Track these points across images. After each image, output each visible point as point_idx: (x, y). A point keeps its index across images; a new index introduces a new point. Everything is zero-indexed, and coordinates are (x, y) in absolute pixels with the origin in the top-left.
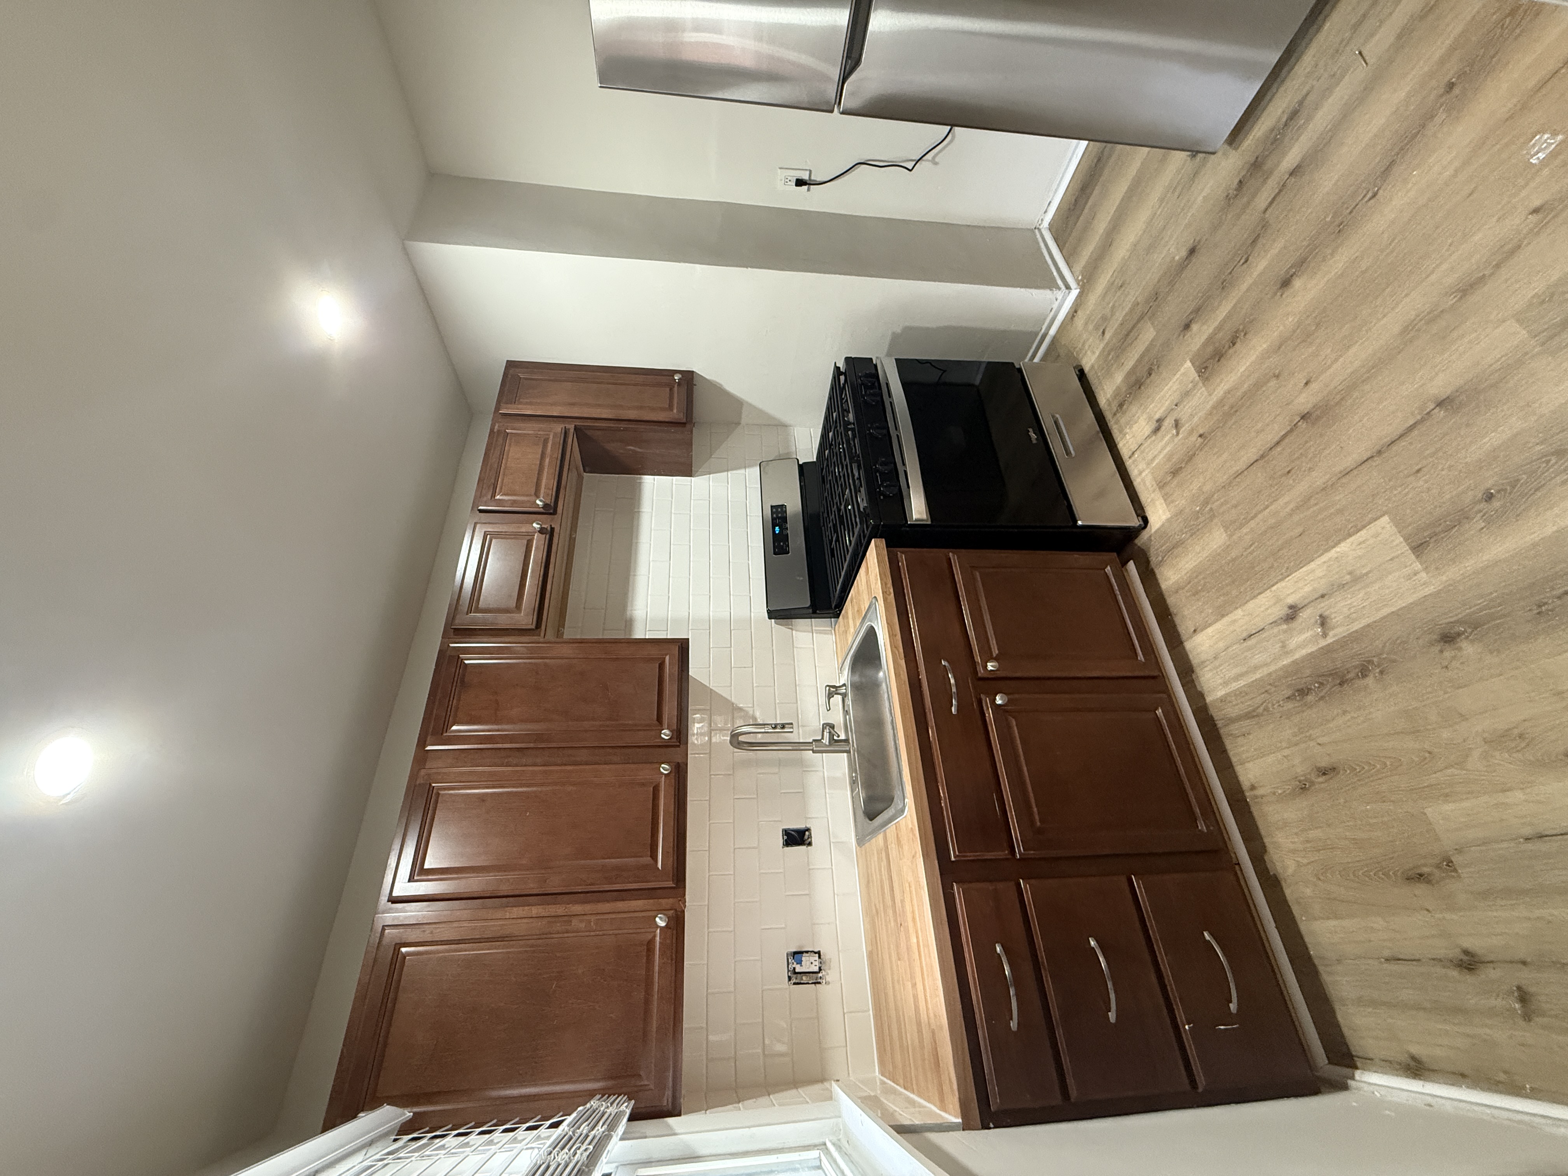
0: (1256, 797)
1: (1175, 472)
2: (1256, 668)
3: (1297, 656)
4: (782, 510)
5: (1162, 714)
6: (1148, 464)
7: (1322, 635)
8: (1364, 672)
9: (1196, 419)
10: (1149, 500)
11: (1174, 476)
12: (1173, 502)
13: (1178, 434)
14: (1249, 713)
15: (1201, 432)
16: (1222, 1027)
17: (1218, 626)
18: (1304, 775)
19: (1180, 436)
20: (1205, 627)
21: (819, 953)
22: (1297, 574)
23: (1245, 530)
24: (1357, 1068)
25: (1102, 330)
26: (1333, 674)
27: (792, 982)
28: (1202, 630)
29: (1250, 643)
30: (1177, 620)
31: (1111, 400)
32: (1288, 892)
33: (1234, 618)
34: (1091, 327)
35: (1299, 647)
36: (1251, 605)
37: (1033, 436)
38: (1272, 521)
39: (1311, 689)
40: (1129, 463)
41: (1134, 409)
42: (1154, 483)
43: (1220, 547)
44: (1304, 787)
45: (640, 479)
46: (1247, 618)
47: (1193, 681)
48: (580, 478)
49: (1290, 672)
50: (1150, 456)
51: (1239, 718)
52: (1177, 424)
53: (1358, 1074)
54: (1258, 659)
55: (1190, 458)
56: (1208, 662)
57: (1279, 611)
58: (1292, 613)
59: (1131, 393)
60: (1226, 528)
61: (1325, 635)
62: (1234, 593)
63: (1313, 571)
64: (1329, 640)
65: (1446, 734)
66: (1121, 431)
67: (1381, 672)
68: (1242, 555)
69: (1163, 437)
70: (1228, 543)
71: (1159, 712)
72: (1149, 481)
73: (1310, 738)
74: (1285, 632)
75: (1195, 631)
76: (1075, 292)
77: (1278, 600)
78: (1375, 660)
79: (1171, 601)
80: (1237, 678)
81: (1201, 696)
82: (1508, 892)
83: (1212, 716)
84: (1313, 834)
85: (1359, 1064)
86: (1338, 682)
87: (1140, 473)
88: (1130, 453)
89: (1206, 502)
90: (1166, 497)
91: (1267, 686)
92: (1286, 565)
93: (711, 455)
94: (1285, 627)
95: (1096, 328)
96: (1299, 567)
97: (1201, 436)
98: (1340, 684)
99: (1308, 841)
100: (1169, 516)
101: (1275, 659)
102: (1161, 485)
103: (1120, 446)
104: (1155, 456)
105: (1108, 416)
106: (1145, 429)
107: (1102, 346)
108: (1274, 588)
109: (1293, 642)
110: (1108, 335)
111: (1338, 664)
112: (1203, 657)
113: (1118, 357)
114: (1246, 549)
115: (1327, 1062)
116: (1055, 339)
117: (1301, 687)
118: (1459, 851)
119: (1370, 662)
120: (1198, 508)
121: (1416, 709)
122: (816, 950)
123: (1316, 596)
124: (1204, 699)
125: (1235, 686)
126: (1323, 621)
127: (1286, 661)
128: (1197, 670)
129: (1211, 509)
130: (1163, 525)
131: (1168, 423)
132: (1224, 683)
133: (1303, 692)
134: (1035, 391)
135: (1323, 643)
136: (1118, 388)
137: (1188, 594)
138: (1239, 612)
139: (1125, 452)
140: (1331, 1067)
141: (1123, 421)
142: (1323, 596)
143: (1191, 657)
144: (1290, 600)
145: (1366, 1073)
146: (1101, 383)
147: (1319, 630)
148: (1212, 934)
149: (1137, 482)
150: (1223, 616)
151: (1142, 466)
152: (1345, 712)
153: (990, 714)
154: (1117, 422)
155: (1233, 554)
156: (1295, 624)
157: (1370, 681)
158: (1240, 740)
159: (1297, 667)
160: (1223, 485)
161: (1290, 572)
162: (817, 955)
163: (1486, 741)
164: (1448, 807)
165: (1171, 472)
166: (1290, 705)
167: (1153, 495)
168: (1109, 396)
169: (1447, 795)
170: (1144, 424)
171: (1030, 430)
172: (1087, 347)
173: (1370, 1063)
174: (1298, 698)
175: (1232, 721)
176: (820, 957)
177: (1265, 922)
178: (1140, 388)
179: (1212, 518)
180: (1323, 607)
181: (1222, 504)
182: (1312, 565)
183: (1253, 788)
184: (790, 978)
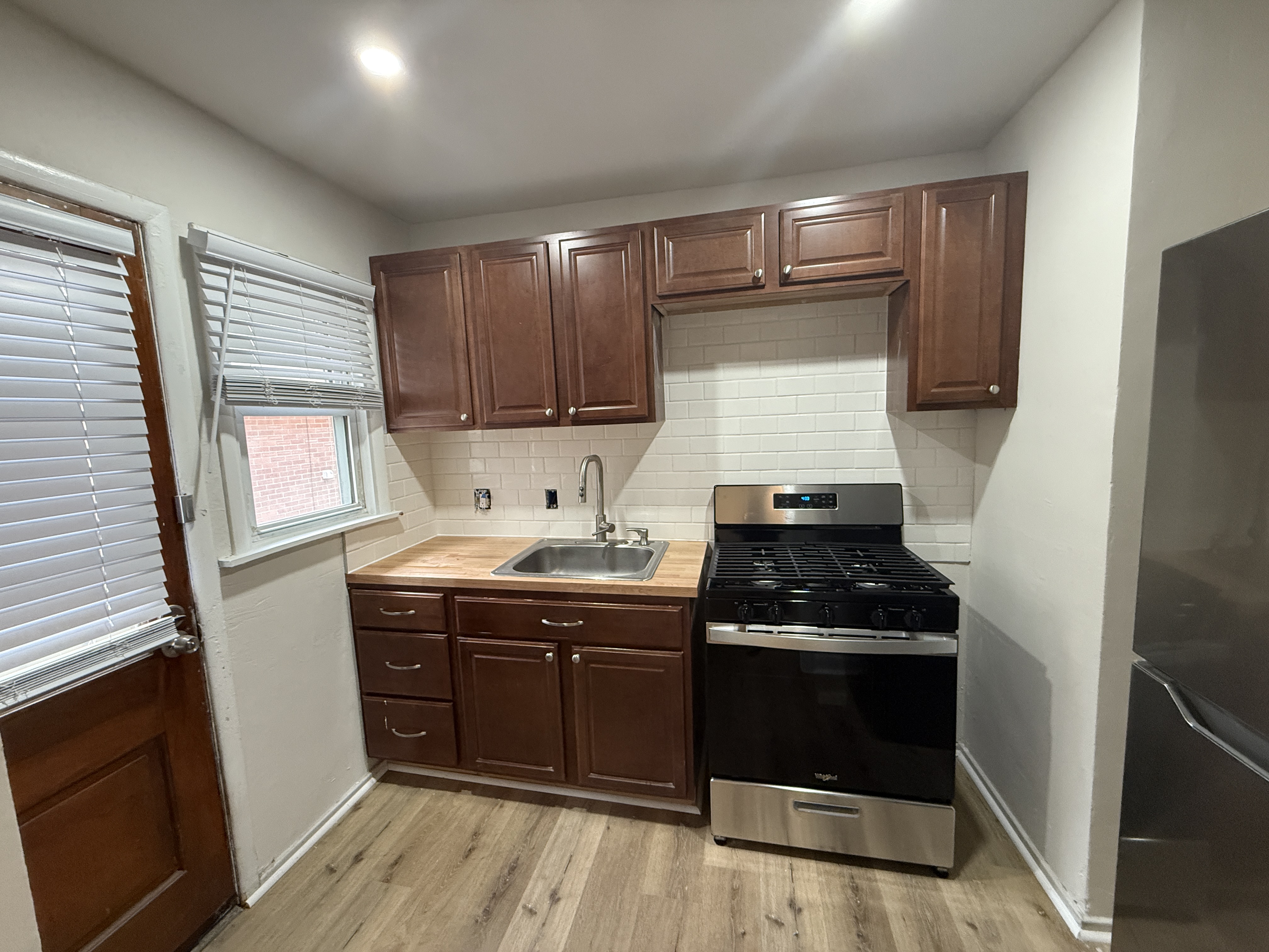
0: (497, 804)
1: (735, 892)
2: (550, 852)
3: (531, 883)
4: (831, 504)
5: (548, 770)
6: (767, 876)
7: (526, 905)
8: (487, 912)
9: (764, 941)
10: (735, 857)
11: (732, 888)
12: (713, 874)
13: (768, 917)
14: (534, 830)
15: (747, 937)
16: (386, 720)
17: (596, 846)
18: (480, 839)
19: (763, 918)
20: (603, 837)
21: (489, 508)
22: (571, 921)
23: (635, 909)
24: (378, 781)
25: (977, 925)
26: (503, 894)
27: (476, 492)
28: (604, 833)
29: (566, 859)
30: (627, 821)
31: (874, 883)
32: (449, 793)
33: (590, 858)
34: (997, 918)
35: (534, 886)
36: (585, 877)
37: (827, 778)
38: (620, 933)
39: (509, 875)
40: (787, 860)
41: (838, 898)
42: (745, 870)
43: (643, 884)
44: (476, 834)
45: (883, 357)
46: (581, 867)
47: (583, 807)
48: (879, 294)
49: (530, 869)
50: (773, 881)
51: (538, 822)
52: (778, 923)
53: (373, 780)
54: (554, 856)
55: (735, 912)
56: (583, 824)
57: (564, 892)
58: (554, 898)
59: (859, 906)
60: (649, 897)
61: (524, 907)
62: (603, 870)
63: (563, 932)
64: (520, 908)
65: (424, 928)
66: (827, 873)
67: (477, 921)
68: (620, 895)
69: (778, 904)
70: (639, 891)
71: (551, 769)
72: (752, 867)
73: (490, 855)
74: (550, 884)
75: (608, 828)
76: (1075, 929)
77: (570, 895)
78: (485, 924)
79: (643, 825)
80: (557, 836)
81: (570, 807)
82: (358, 897)
83: (553, 806)
84: (456, 824)
85: (378, 783)
86: (497, 894)
87: (766, 864)
88: (795, 867)
89: (685, 898)
90: (722, 871)
91: (535, 852)
92: (583, 919)
93: (920, 430)
94: (553, 887)
95: (990, 923)
96: (575, 924)
97: (744, 934)
98: (495, 894)
99: (456, 818)
100: (705, 863)
101: (543, 866)
102: (735, 874)
103: (813, 864)
104: (768, 886)
105: (856, 871)
106: (804, 895)
107: (955, 913)
108: (580, 898)
109: (540, 885)
110: (963, 930)
111: (504, 902)
112: (589, 823)
113: (919, 920)
114: (622, 901)
115: (390, 769)
116: (1031, 873)
117: (515, 870)
118: (386, 890)
119: (486, 921)
120: (686, 888)
121: (446, 923)
122: (491, 507)
123: (547, 922)
124: (566, 808)
125: (555, 831)
126: (532, 912)
127: (535, 874)
128: (585, 814)
129: (675, 898)
130: (703, 854)
131: (788, 917)
132: (562, 826)
133: (512, 869)
134: (913, 807)
135: (522, 902)
136: (880, 898)
137: (635, 839)
138: (589, 864)
139: (800, 864)
140: (387, 770)
141: (837, 881)
142: (544, 924)
143: (597, 815)
144: (562, 903)
145: (372, 784)
146: (906, 886)
147: (530, 906)
148: (424, 736)
149: (761, 857)
150: (598, 853)
151: (772, 869)
152: (481, 884)
153: (543, 646)
154: (841, 875)
155: (627, 890)
156: (548, 893)
157: (480, 912)
158: (527, 815)
159: (527, 877)
160: (684, 919)
161: (578, 916)
162: (487, 507)
163: (403, 944)
164: (402, 899)
165: (738, 889)
166: (514, 857)
167: (735, 861)
168: (880, 884)
169: (406, 904)
170: (810, 897)
171: (835, 778)
172: (973, 898)
173: (375, 788)
174: (512, 864)
175: (541, 817)
176: (486, 508)
177: (446, 773)
178: (856, 917)
179: (669, 894)
180: (539, 919)
181: (670, 908)
182: (566, 934)
183: (501, 806)
184: (477, 490)
